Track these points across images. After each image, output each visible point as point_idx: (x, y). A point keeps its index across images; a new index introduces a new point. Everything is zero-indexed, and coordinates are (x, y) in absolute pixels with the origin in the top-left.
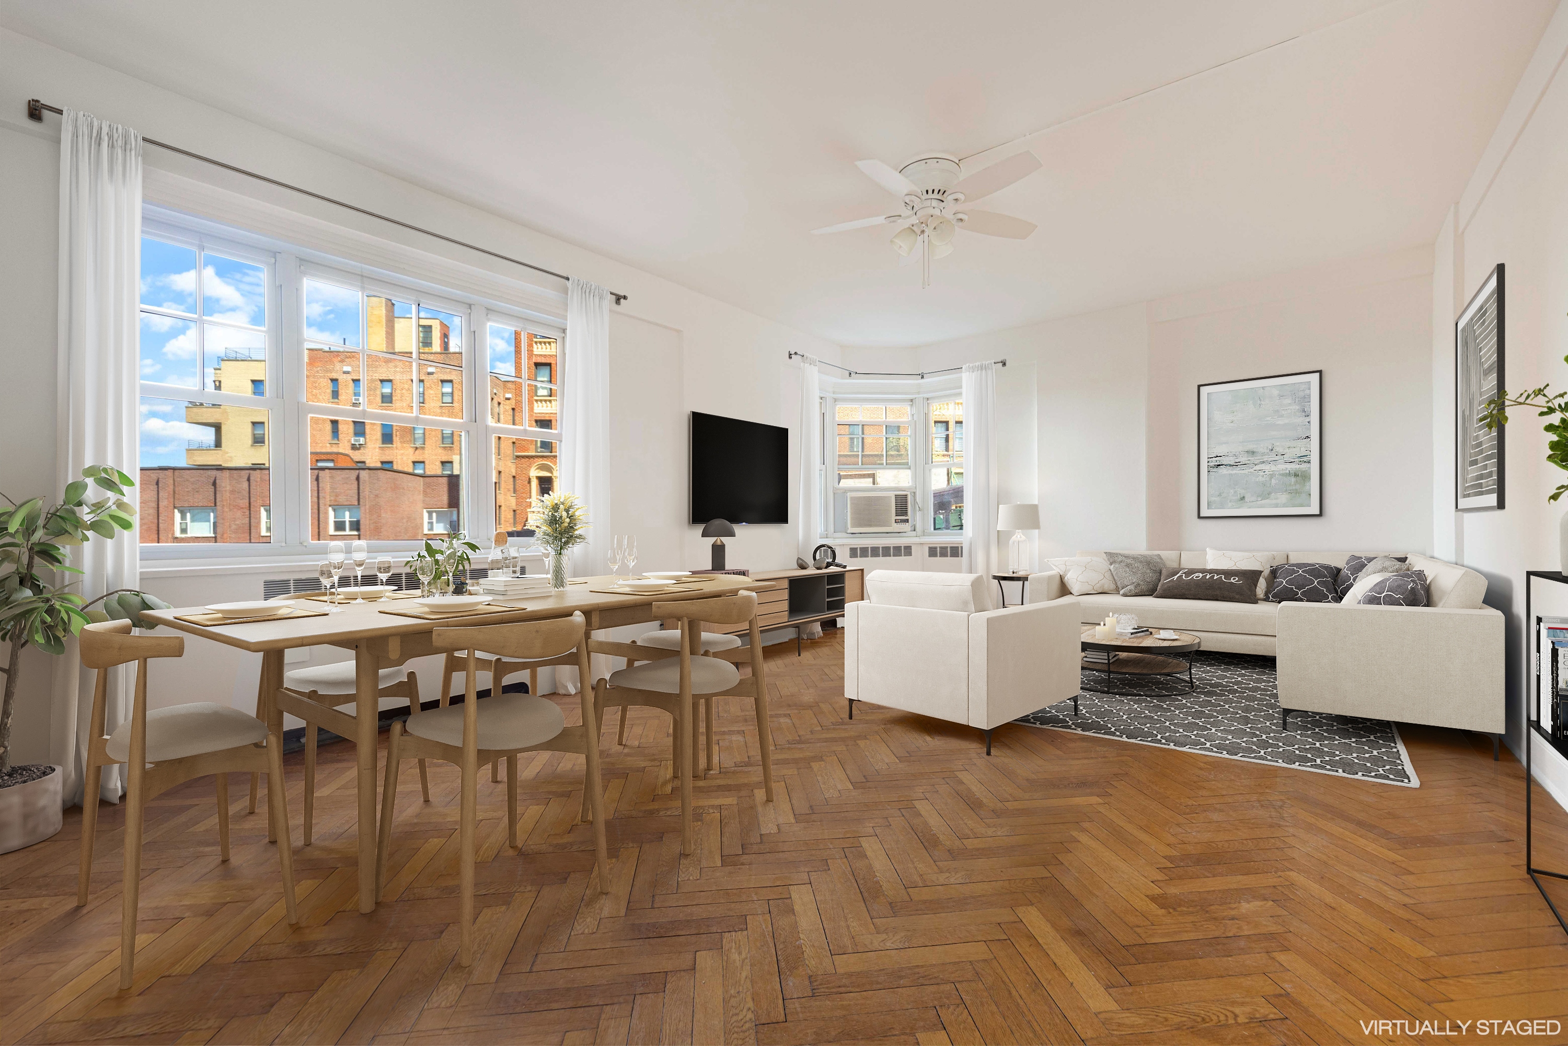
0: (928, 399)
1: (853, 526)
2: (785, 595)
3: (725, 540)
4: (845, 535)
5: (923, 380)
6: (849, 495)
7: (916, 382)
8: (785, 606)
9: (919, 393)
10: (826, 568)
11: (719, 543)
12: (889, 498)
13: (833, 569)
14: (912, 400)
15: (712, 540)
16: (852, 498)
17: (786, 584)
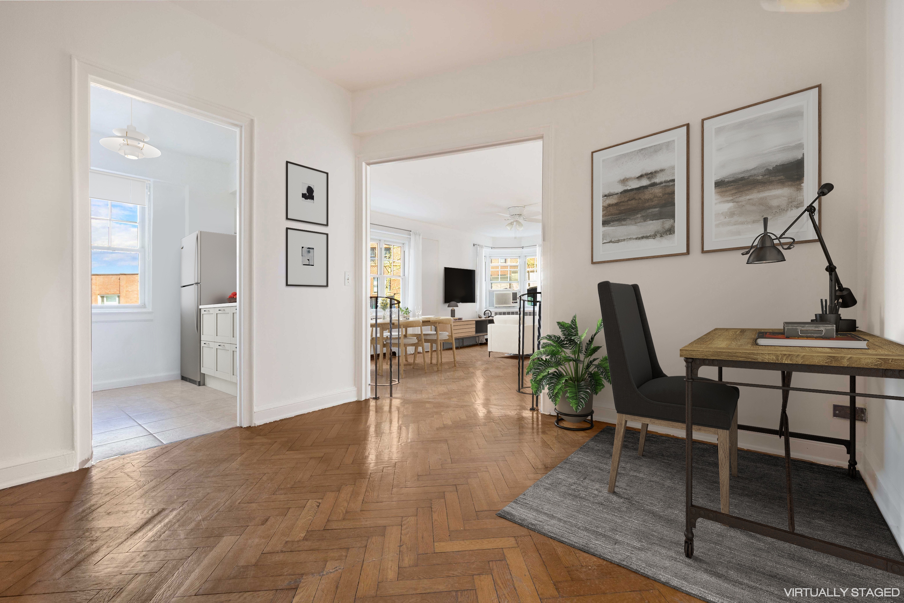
0: (526, 256)
1: (496, 304)
2: (474, 326)
3: (455, 308)
4: (493, 308)
5: (523, 250)
6: (495, 293)
7: (520, 250)
8: (474, 329)
9: (522, 254)
10: (488, 318)
11: (453, 309)
12: (510, 294)
13: (490, 318)
14: (519, 257)
15: (451, 308)
16: (496, 294)
17: (474, 322)
